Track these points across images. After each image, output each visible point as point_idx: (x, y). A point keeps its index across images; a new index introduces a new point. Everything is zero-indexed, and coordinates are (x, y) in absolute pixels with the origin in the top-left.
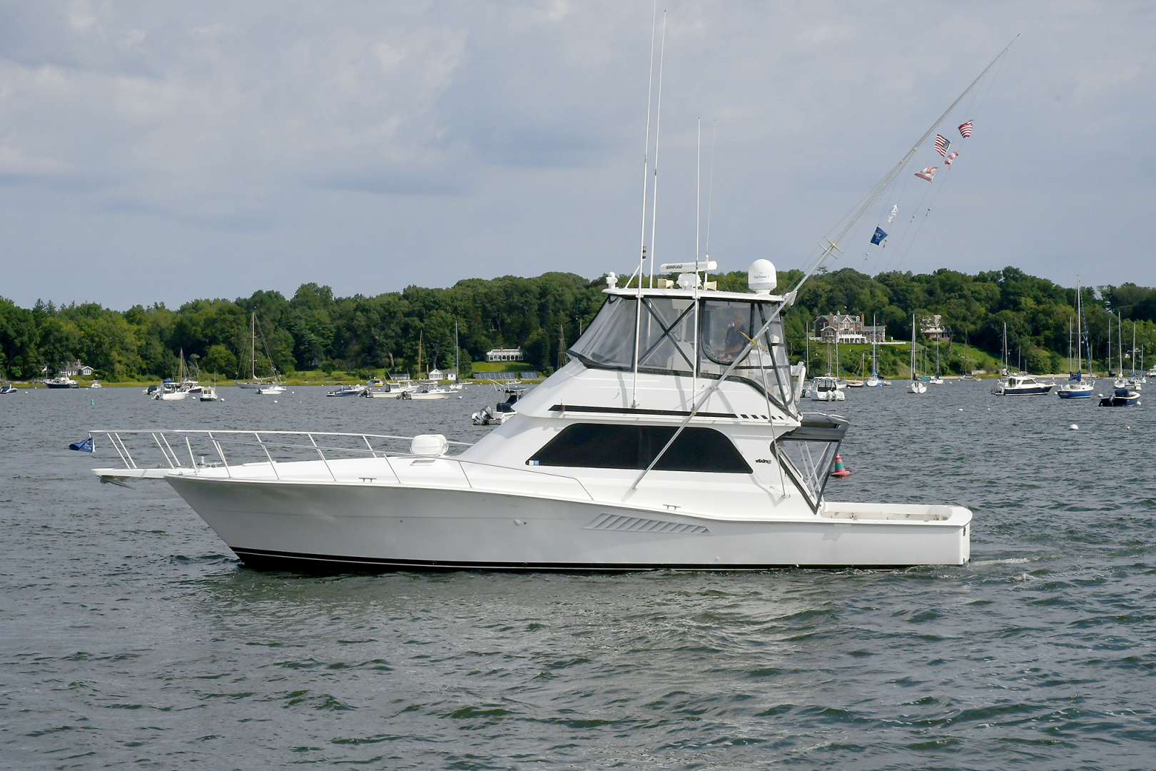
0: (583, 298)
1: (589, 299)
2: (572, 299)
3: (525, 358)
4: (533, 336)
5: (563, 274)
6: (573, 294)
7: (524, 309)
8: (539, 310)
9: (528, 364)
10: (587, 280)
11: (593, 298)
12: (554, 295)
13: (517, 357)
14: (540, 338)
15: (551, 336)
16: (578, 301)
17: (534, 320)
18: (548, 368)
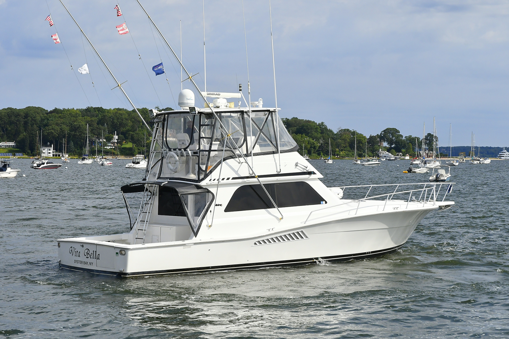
0: (45, 119)
1: (48, 119)
2: (40, 119)
3: (17, 147)
4: (21, 136)
5: (35, 107)
6: (41, 117)
7: (17, 123)
8: (24, 124)
9: (19, 149)
10: (47, 110)
11: (50, 119)
12: (31, 117)
13: (13, 146)
14: (24, 137)
15: (30, 136)
16: (42, 120)
17: (22, 129)
18: (28, 151)
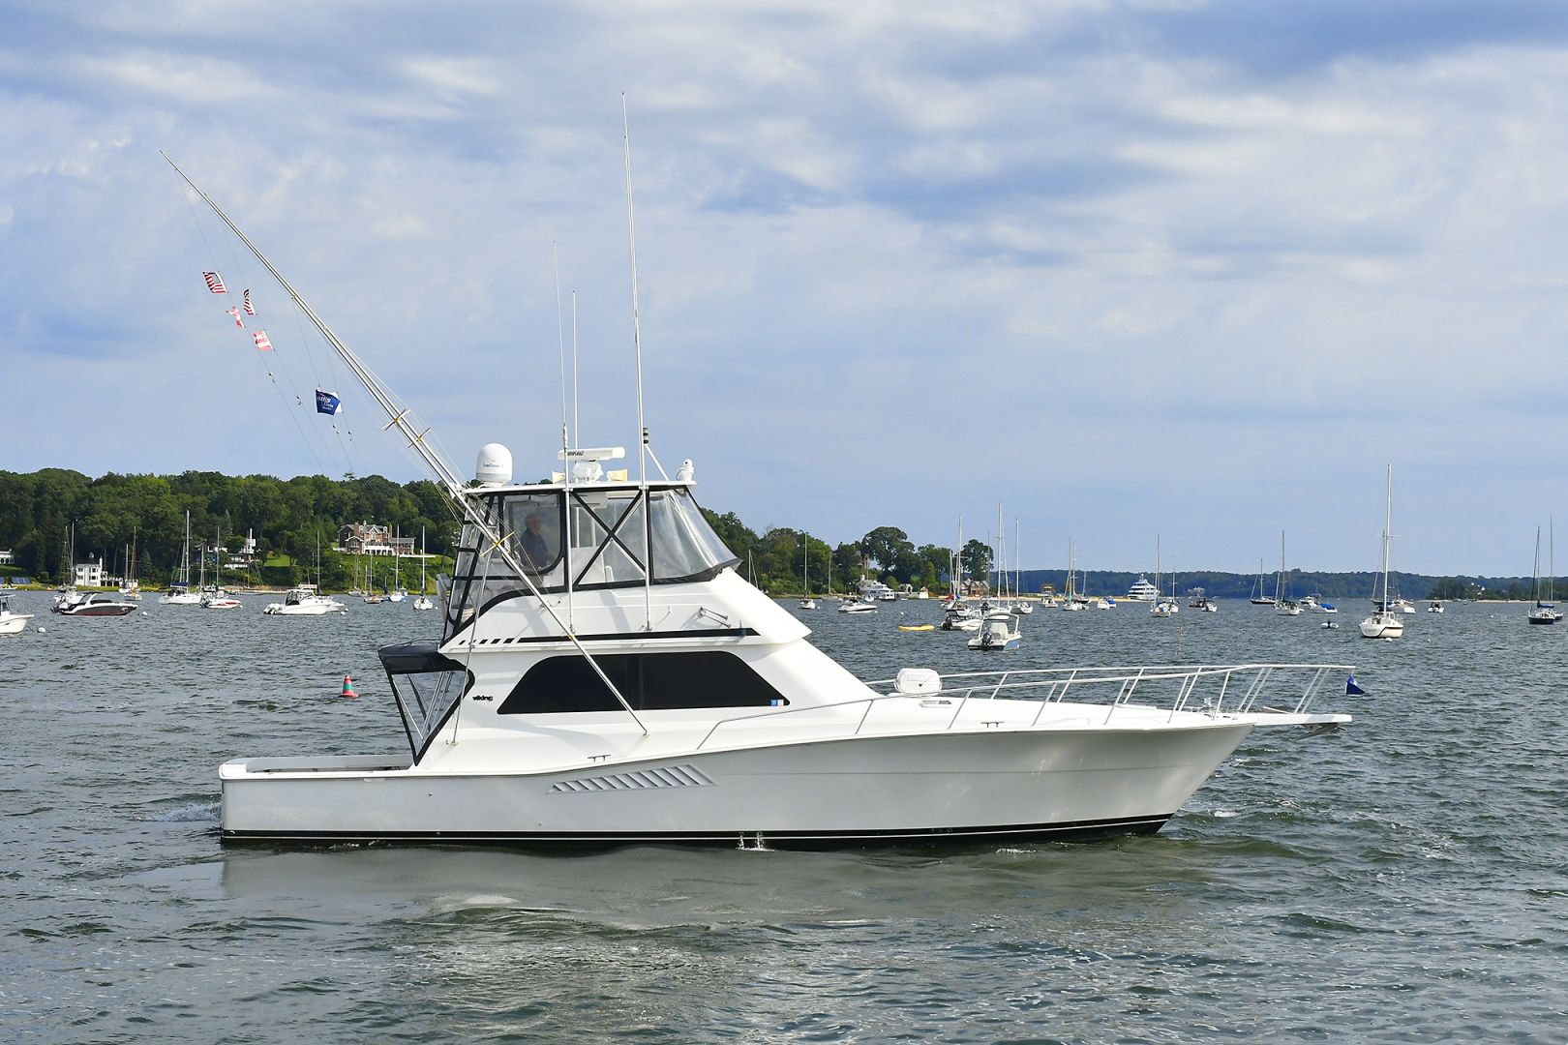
0: (85, 498)
1: (91, 499)
2: (72, 499)
3: (16, 562)
4: (27, 537)
6: (74, 493)
7: (17, 508)
8: (34, 509)
9: (20, 569)
10: (90, 478)
11: (96, 498)
12: (52, 493)
13: (7, 560)
14: (34, 540)
15: (47, 539)
16: (78, 500)
17: (29, 520)
18: (43, 573)
